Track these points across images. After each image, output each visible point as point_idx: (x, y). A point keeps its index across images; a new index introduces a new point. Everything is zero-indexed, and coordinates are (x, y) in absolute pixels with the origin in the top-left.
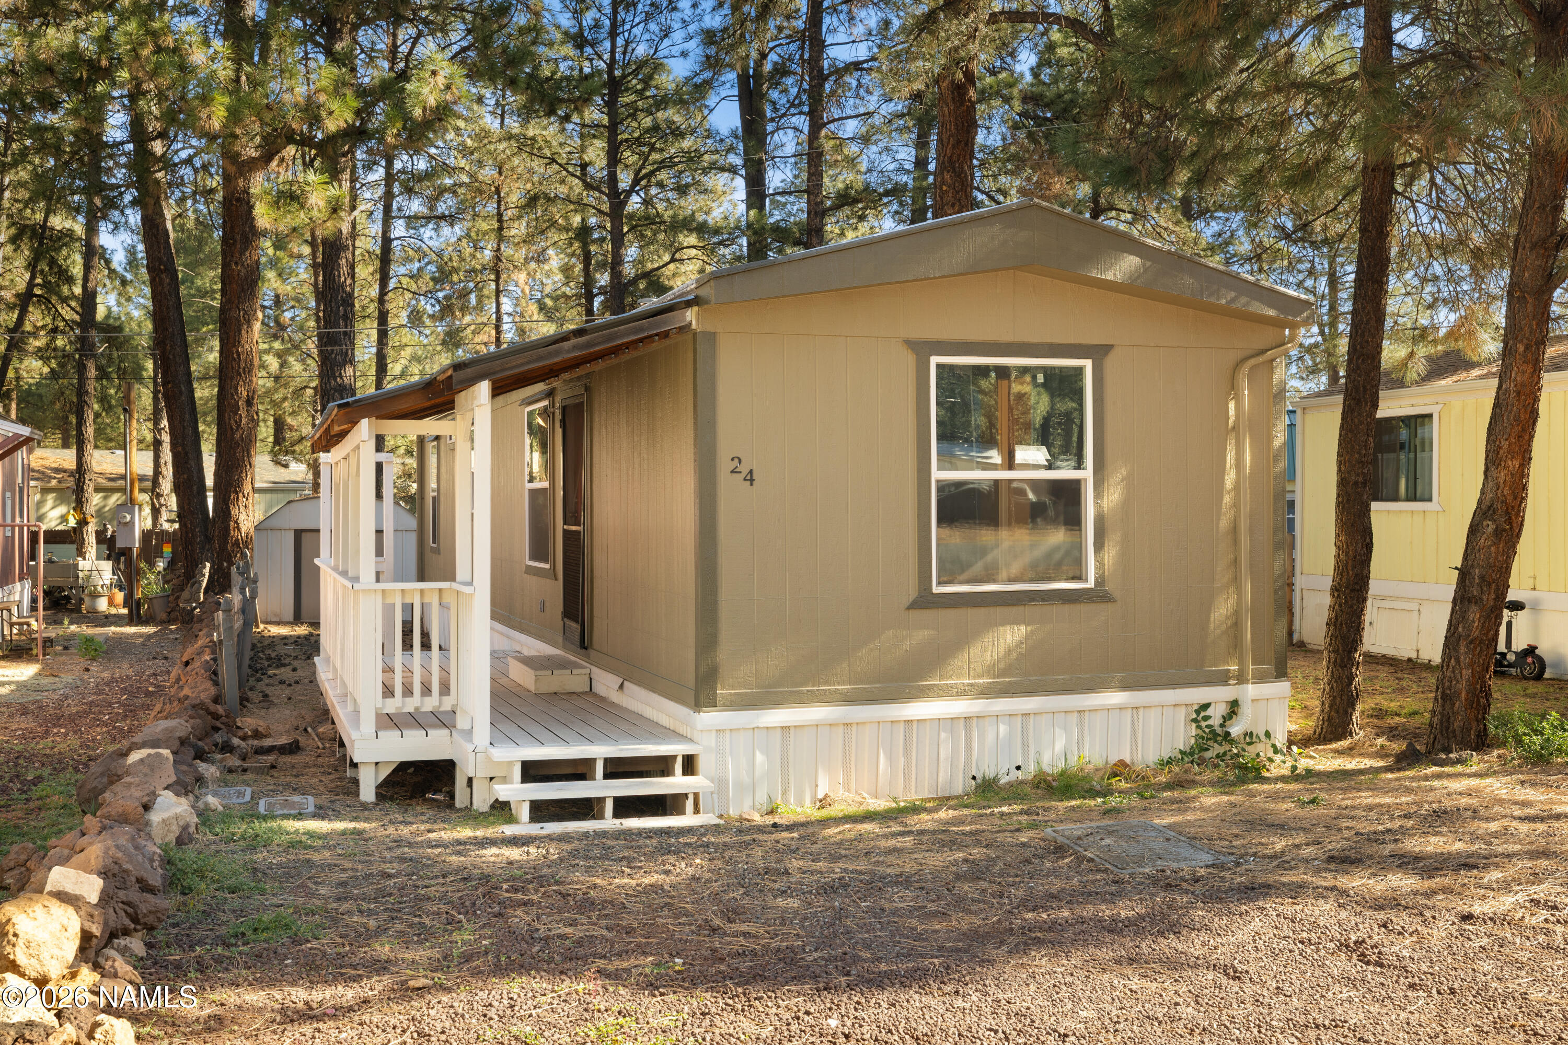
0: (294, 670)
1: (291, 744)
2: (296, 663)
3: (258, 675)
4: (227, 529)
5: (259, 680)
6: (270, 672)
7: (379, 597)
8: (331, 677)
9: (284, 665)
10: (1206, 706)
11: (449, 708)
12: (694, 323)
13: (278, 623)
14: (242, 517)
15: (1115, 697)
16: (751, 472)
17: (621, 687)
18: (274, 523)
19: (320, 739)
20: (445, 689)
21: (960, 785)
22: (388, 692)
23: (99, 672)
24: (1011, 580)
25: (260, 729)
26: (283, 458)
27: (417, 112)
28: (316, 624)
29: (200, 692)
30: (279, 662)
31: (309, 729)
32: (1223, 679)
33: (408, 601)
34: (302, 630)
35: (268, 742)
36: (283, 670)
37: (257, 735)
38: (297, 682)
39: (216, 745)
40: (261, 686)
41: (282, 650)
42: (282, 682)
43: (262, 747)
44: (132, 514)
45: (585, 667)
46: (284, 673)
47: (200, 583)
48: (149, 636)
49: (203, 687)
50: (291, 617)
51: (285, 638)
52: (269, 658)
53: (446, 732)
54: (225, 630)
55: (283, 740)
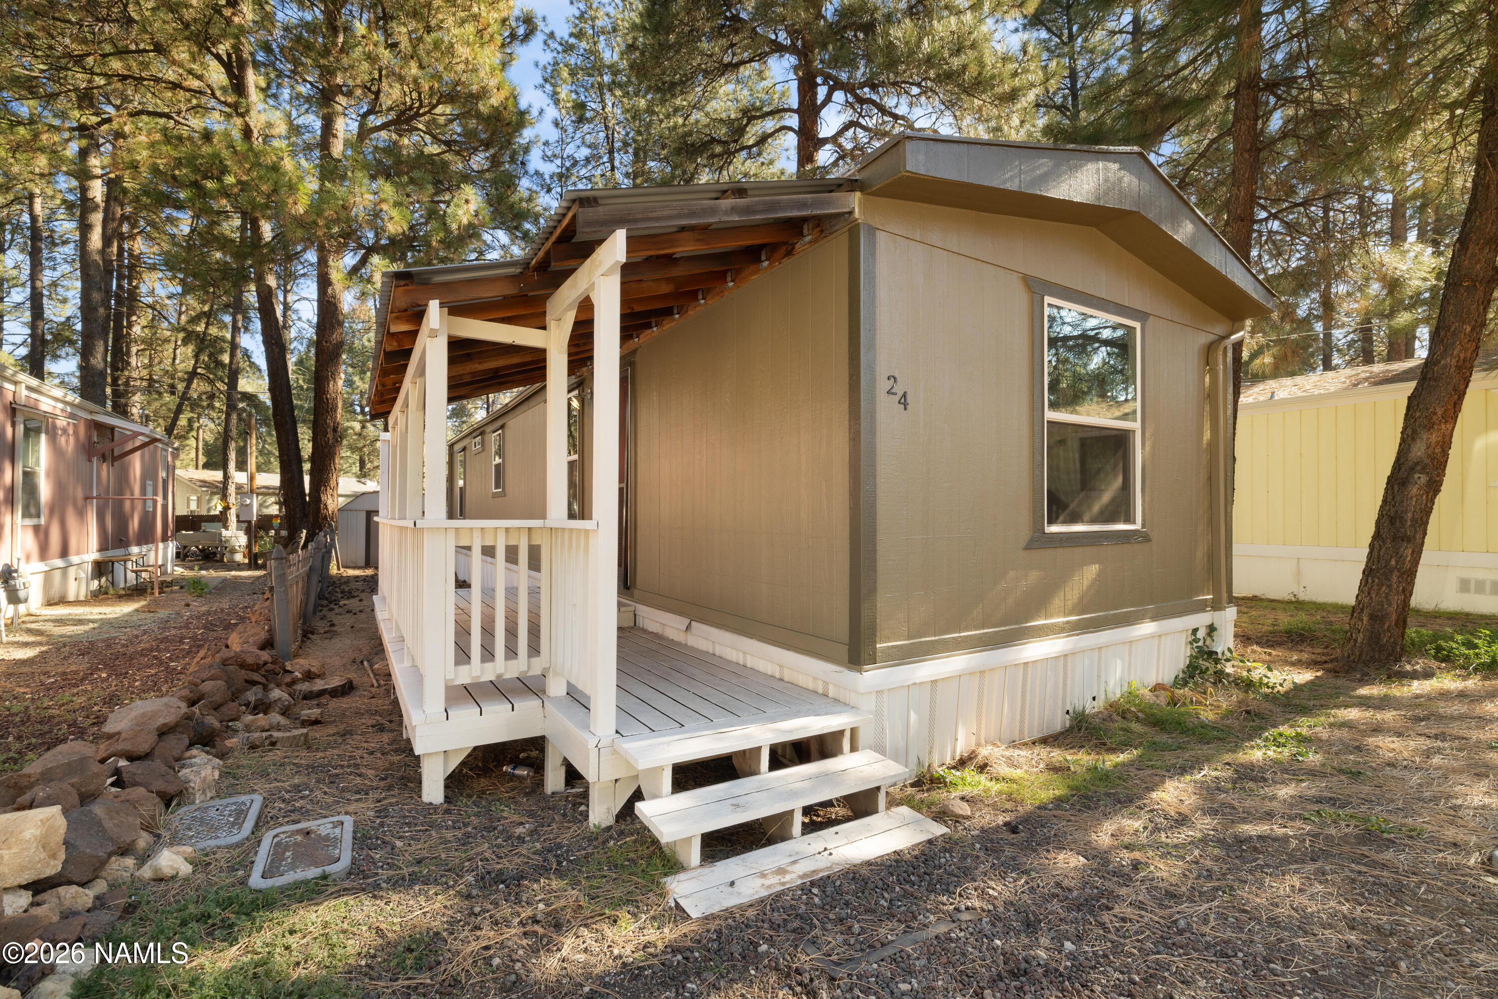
0: (361, 600)
1: (343, 686)
2: (362, 596)
3: (332, 606)
4: (319, 509)
5: (331, 610)
6: (342, 603)
7: (451, 536)
8: (387, 617)
9: (354, 597)
10: (1195, 631)
11: (539, 672)
12: (857, 210)
13: (354, 568)
14: (329, 502)
15: (1147, 628)
16: (905, 395)
17: (688, 628)
18: (353, 506)
19: (375, 675)
20: (534, 649)
21: (1060, 722)
22: (462, 655)
23: (199, 606)
24: (1093, 521)
25: (313, 669)
26: (363, 480)
27: (454, 226)
28: (377, 568)
29: (249, 637)
30: (350, 595)
31: (365, 663)
32: (1201, 607)
33: (512, 543)
34: (369, 572)
35: (319, 685)
36: (352, 600)
37: (309, 676)
38: (361, 611)
39: (247, 705)
40: (331, 615)
41: (354, 585)
42: (349, 612)
43: (311, 692)
44: (251, 499)
45: (629, 605)
46: (352, 603)
47: (299, 543)
48: (259, 577)
49: (253, 631)
50: (363, 564)
51: (357, 577)
52: (343, 592)
53: (535, 703)
54: (276, 577)
55: (335, 682)
